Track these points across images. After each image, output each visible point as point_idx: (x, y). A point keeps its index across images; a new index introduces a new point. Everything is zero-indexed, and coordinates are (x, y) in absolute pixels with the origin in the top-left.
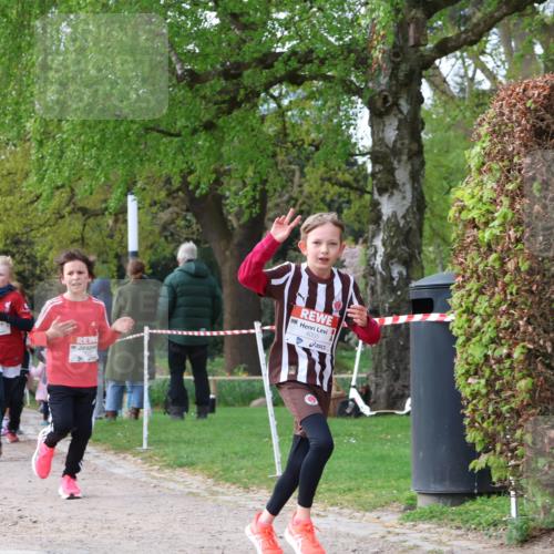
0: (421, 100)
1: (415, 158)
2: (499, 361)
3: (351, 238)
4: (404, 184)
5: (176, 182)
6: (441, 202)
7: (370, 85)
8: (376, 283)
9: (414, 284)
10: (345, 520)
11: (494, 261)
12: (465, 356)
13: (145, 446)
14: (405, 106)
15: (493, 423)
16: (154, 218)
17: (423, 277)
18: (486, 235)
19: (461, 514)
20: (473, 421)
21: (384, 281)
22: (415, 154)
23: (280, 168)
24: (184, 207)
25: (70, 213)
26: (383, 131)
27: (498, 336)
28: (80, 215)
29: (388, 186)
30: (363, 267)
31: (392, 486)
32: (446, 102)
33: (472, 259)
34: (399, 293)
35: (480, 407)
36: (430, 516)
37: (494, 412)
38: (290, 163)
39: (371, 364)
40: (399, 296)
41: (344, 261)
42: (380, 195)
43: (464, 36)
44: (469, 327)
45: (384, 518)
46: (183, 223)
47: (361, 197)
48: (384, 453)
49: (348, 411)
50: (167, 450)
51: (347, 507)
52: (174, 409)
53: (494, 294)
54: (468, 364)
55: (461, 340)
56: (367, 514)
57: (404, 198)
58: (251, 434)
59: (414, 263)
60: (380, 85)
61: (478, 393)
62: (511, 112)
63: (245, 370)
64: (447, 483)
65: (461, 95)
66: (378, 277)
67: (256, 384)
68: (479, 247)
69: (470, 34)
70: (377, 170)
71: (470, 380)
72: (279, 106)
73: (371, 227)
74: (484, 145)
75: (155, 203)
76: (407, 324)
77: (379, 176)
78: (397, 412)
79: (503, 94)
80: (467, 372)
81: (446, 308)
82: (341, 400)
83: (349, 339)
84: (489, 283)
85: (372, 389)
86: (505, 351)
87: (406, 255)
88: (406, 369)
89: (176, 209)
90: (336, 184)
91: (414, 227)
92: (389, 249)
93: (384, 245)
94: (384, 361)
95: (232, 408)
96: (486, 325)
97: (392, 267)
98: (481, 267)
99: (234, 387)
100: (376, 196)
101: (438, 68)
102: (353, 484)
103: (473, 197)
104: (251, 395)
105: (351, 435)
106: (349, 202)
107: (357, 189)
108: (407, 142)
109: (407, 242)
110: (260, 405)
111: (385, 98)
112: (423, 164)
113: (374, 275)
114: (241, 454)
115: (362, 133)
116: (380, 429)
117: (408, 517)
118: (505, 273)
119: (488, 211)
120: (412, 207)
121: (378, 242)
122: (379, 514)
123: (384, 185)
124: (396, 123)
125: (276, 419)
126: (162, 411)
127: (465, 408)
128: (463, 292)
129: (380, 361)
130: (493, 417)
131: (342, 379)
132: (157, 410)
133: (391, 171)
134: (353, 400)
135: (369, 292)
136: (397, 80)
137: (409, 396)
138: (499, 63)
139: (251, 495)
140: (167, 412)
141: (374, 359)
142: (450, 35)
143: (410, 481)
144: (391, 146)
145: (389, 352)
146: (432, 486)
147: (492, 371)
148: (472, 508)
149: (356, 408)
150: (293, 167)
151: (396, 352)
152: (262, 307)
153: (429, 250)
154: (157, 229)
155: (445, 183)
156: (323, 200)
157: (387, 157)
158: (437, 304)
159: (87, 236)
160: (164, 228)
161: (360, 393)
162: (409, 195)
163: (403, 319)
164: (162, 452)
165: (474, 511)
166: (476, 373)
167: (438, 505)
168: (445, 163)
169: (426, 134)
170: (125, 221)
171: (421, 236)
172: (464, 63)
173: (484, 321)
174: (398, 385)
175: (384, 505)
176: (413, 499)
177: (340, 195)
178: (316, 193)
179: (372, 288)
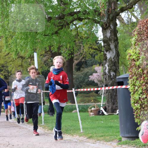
0: (117, 25)
1: (116, 41)
2: (143, 99)
3: (98, 64)
4: (113, 49)
5: (48, 49)
6: (124, 54)
7: (102, 21)
8: (106, 77)
9: (117, 77)
10: (102, 144)
11: (141, 70)
12: (133, 98)
13: (43, 124)
14: (112, 27)
15: (143, 117)
16: (42, 59)
17: (120, 75)
18: (138, 63)
19: (134, 143)
20: (137, 116)
21: (109, 76)
22: (116, 40)
23: (77, 45)
24: (50, 56)
25: (18, 58)
26: (106, 34)
27: (143, 92)
28: (21, 58)
29: (109, 49)
30: (102, 73)
31: (114, 135)
32: (123, 25)
33: (134, 70)
34: (113, 80)
35: (139, 112)
36: (126, 143)
37: (143, 114)
38: (80, 43)
39: (106, 100)
40: (113, 81)
41: (97, 71)
42: (106, 52)
43: (128, 6)
44: (134, 89)
45: (112, 144)
46: (50, 61)
47: (100, 53)
48: (112, 125)
49: (100, 113)
50: (49, 125)
51: (102, 141)
52: (51, 113)
53: (141, 80)
54: (134, 100)
55: (132, 93)
56: (108, 143)
57: (113, 53)
58: (73, 120)
59: (117, 71)
60: (104, 20)
61: (138, 108)
62: (143, 28)
63: (70, 102)
64: (130, 134)
65: (128, 23)
66: (107, 75)
67: (74, 106)
68: (136, 67)
69: (130, 6)
70: (105, 45)
71: (135, 105)
72: (76, 27)
73: (104, 61)
74: (136, 37)
75: (42, 55)
76: (116, 89)
77: (106, 47)
78: (114, 114)
79: (140, 23)
80: (134, 102)
81: (127, 84)
82: (98, 111)
83: (99, 93)
84: (139, 77)
85: (107, 107)
86: (145, 96)
87: (114, 69)
88: (116, 101)
89: (48, 57)
90: (93, 49)
91: (117, 61)
92: (110, 68)
93: (108, 66)
94: (110, 99)
95: (67, 113)
96: (139, 89)
97: (111, 73)
98: (137, 72)
99: (67, 107)
100: (105, 52)
101: (121, 16)
102: (103, 134)
103: (133, 52)
104: (72, 109)
105: (102, 120)
106: (97, 54)
107: (99, 50)
108: (113, 37)
109: (115, 65)
110: (75, 112)
111: (106, 25)
112: (118, 43)
113: (106, 75)
114: (70, 126)
115: (100, 35)
116: (110, 119)
117: (119, 143)
118: (144, 74)
119: (138, 56)
120: (116, 55)
121: (106, 65)
122: (111, 143)
123: (107, 49)
124: (110, 31)
125: (80, 116)
126: (47, 114)
127: (134, 112)
128: (132, 79)
129: (109, 99)
130: (142, 115)
131: (98, 105)
132: (46, 114)
133: (109, 45)
134: (102, 110)
135: (105, 80)
136: (109, 19)
137: (118, 109)
138: (138, 14)
139: (74, 137)
140: (49, 114)
141: (107, 99)
142: (124, 6)
143: (120, 133)
144: (109, 38)
145: (111, 97)
146: (126, 135)
147: (142, 102)
148: (138, 141)
149: (103, 113)
150: (81, 44)
151: (113, 97)
152: (74, 84)
153: (121, 68)
154: (43, 62)
155: (124, 49)
156: (90, 54)
157: (108, 41)
158: (125, 83)
159: (23, 64)
160: (45, 62)
161: (104, 109)
162: (115, 52)
163: (115, 87)
164: (48, 126)
165: (138, 142)
166: (137, 103)
167: (128, 140)
168: (124, 43)
169: (118, 35)
170: (34, 60)
171: (119, 64)
172: (128, 14)
173: (138, 88)
174: (114, 106)
175: (112, 140)
176: (121, 138)
177: (94, 52)
178: (88, 52)
179: (105, 79)
